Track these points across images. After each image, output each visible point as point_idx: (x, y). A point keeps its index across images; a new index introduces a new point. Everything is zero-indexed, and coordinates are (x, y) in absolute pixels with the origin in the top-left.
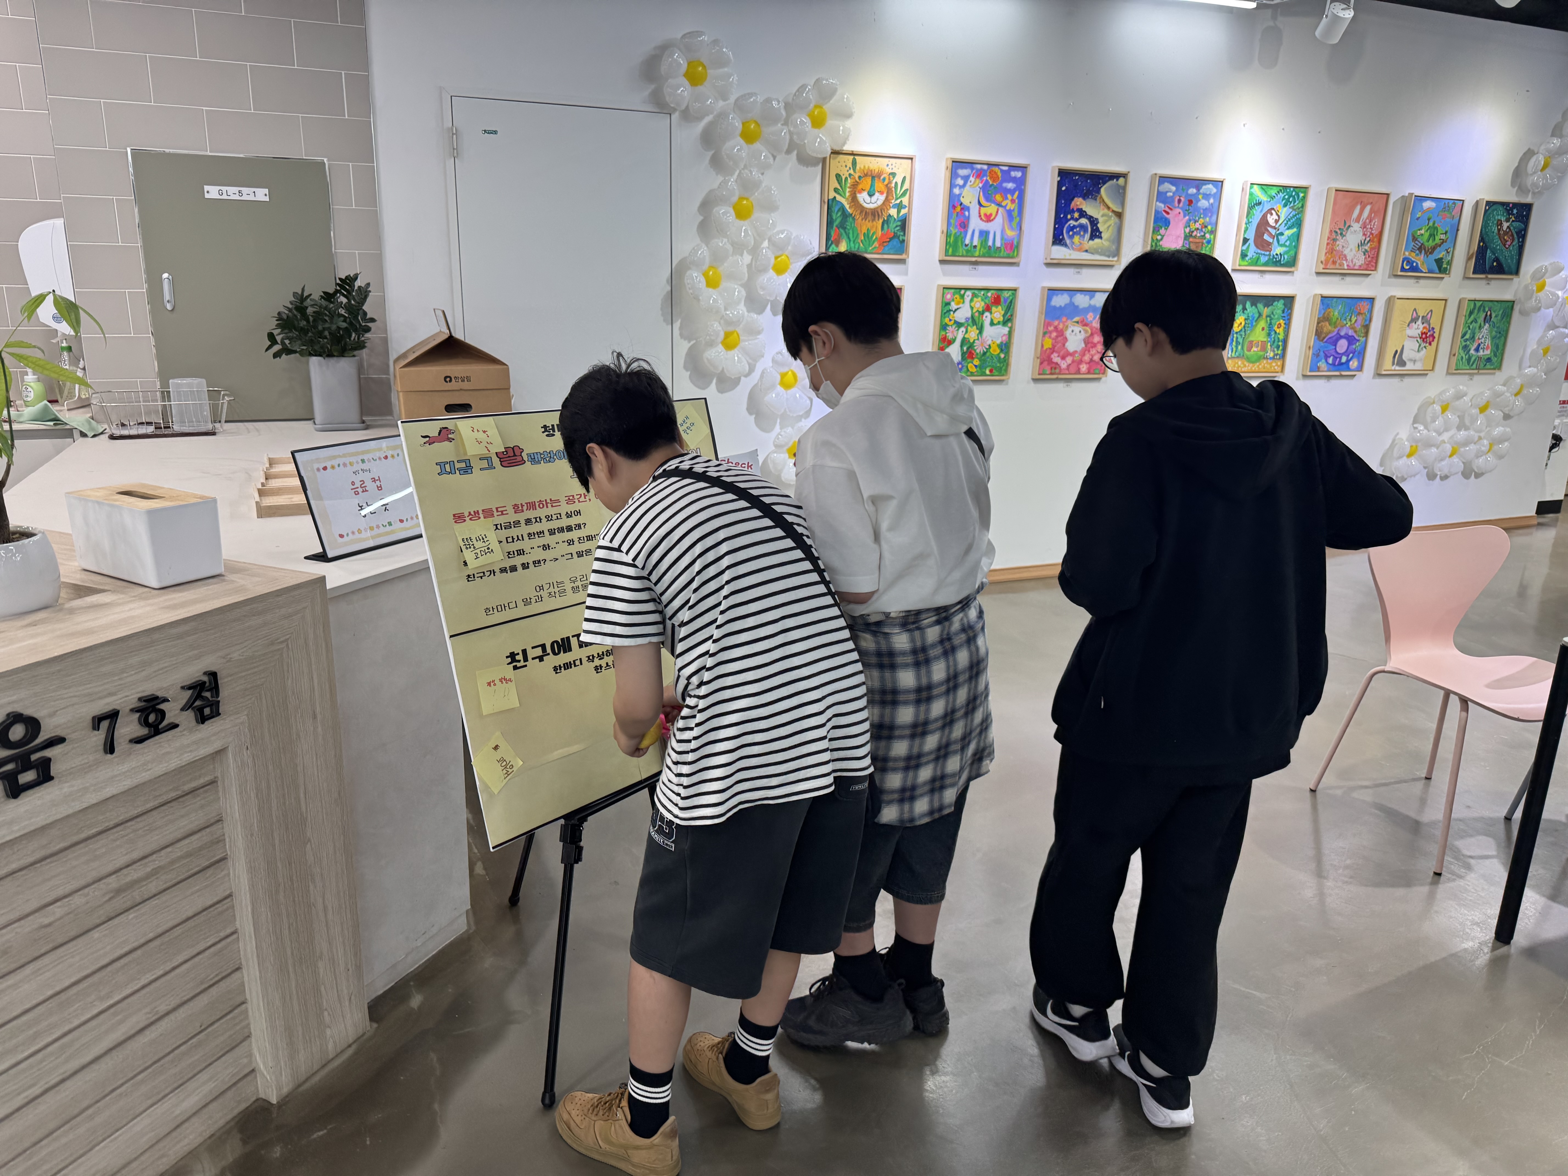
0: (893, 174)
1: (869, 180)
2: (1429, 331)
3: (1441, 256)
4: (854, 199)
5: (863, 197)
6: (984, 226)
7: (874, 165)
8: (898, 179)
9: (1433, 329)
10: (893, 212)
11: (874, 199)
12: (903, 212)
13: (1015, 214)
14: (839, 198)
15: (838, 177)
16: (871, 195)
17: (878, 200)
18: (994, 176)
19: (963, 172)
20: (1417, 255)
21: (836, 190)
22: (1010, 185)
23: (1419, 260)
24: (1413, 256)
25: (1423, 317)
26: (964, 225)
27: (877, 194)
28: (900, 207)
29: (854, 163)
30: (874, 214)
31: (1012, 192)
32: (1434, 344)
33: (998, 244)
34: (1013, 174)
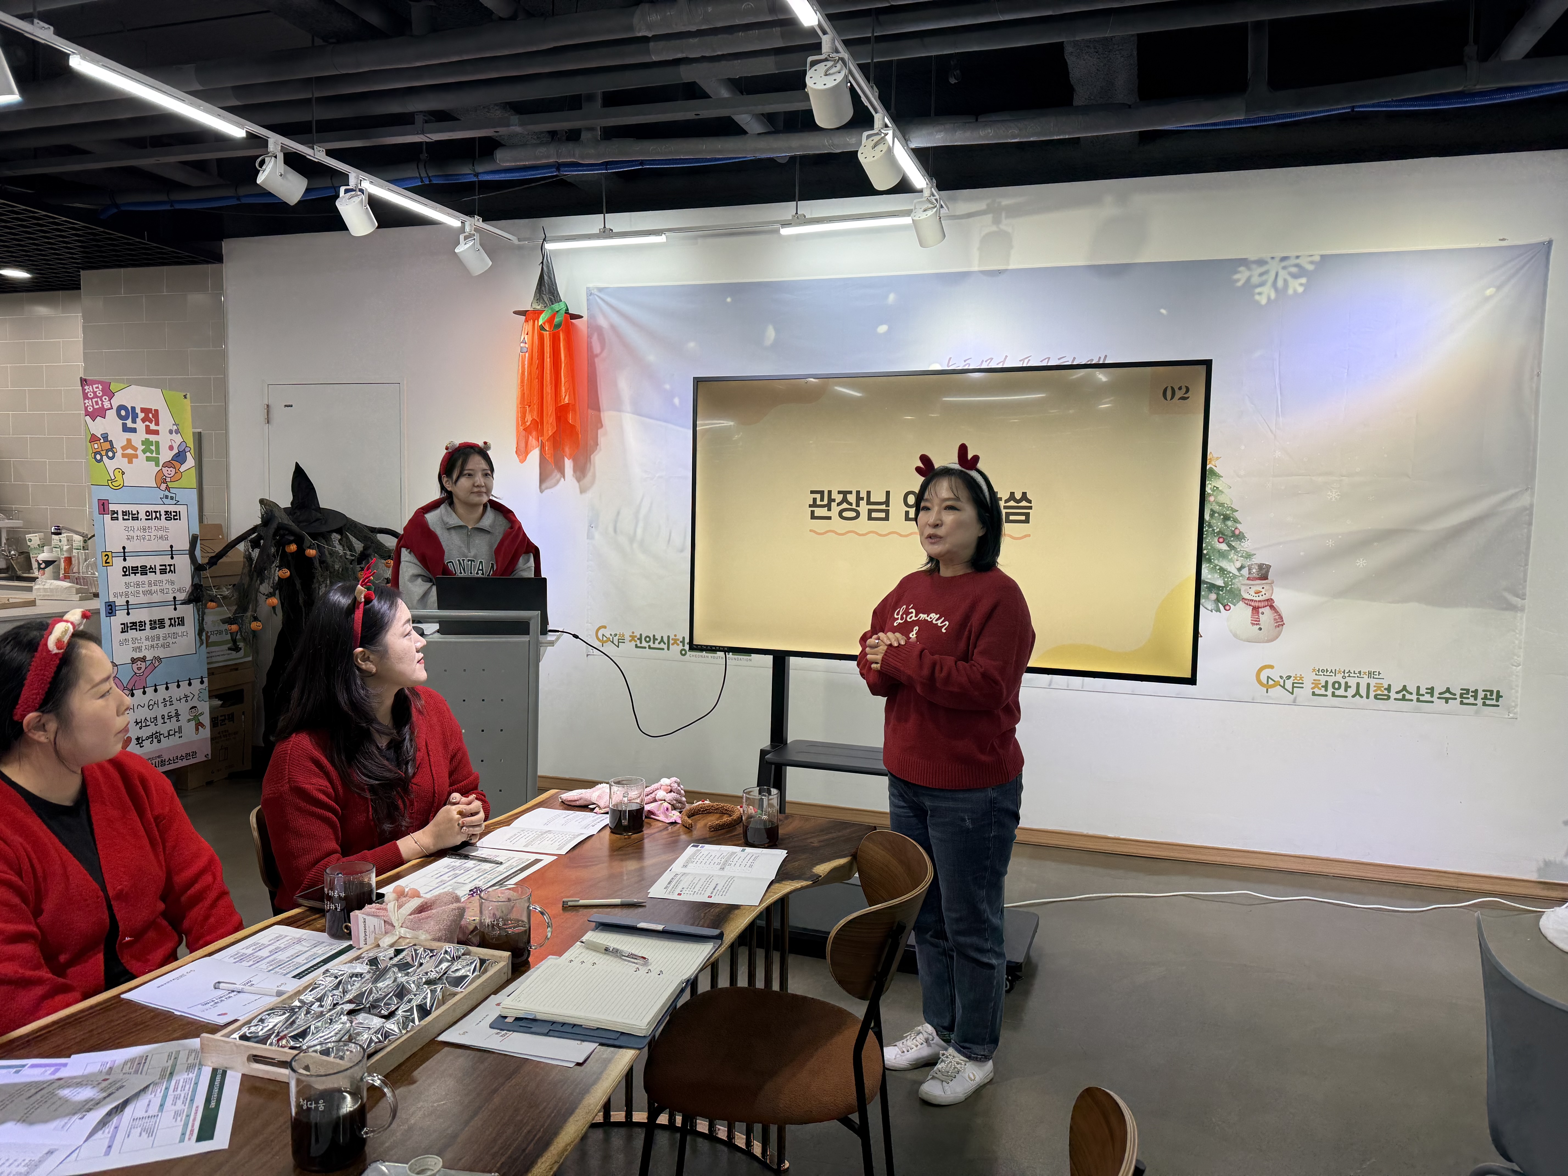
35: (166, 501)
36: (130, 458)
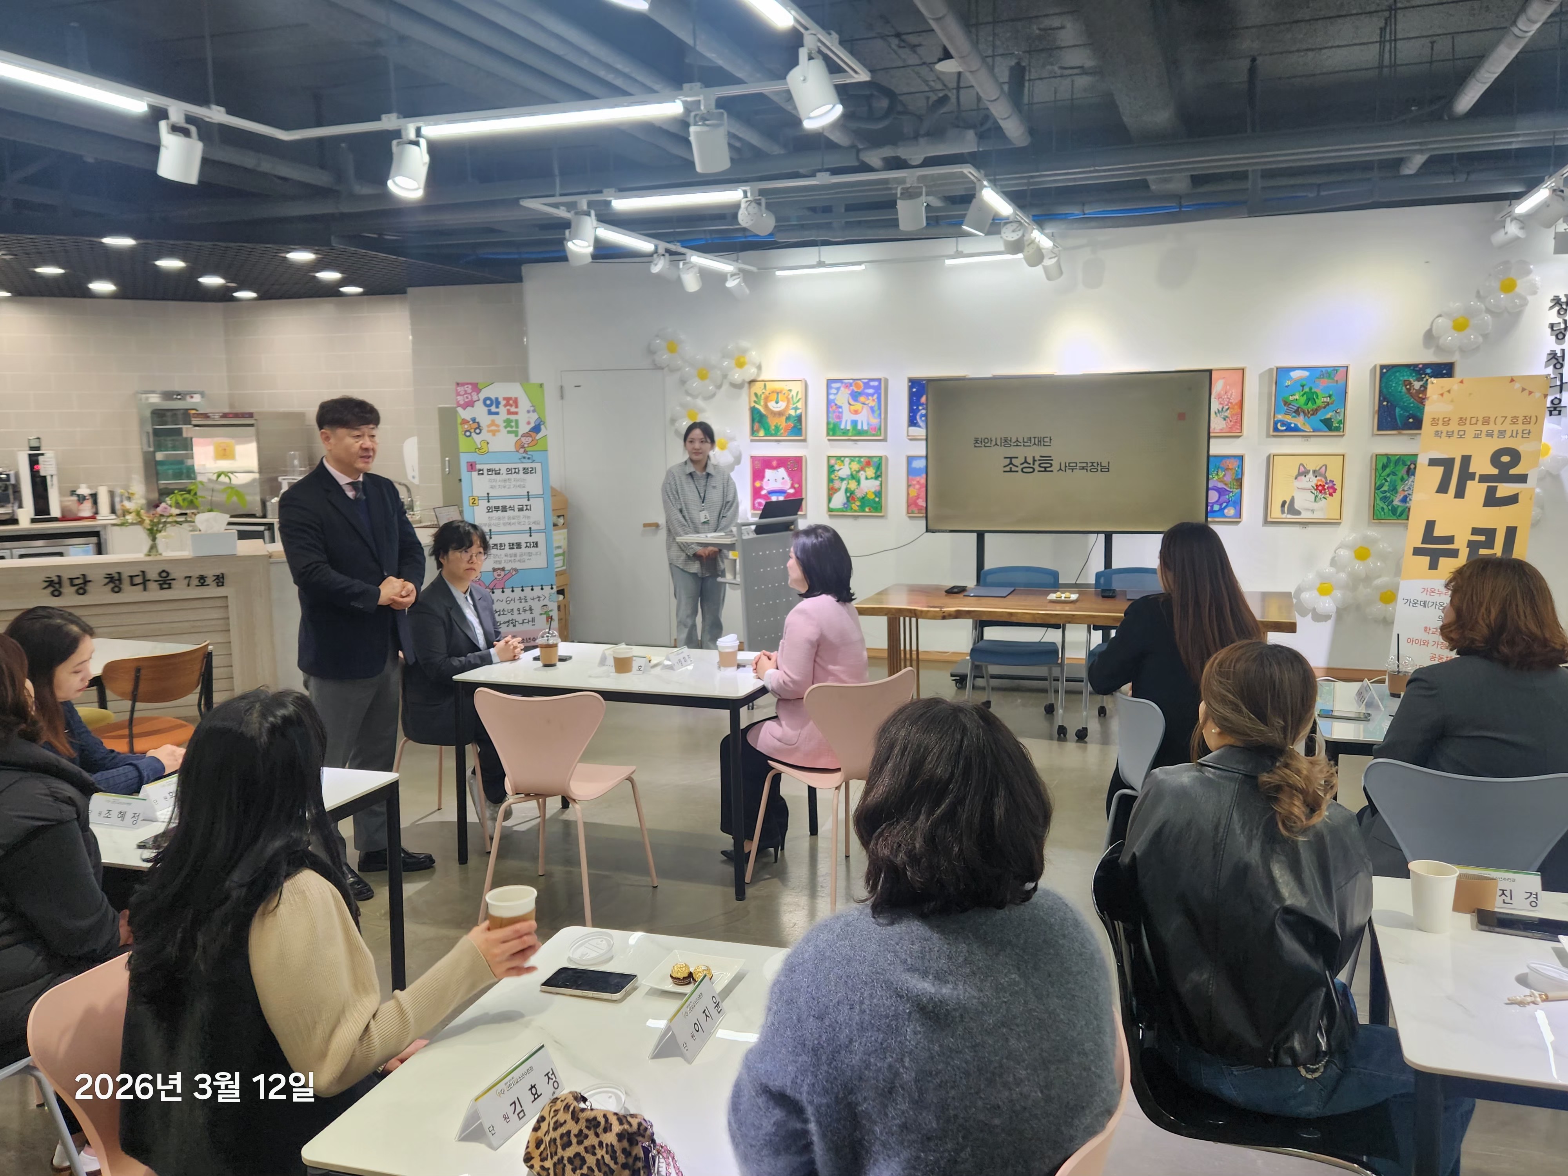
0: (790, 390)
1: (775, 395)
2: (1326, 483)
3: (1328, 416)
4: (766, 406)
5: (772, 405)
6: (855, 417)
7: (777, 386)
8: (794, 393)
9: (1332, 481)
10: (792, 412)
11: (779, 405)
12: (799, 412)
13: (876, 408)
14: (757, 406)
15: (756, 394)
16: (777, 403)
17: (781, 406)
18: (857, 386)
19: (835, 385)
20: (1294, 417)
21: (755, 402)
22: (871, 391)
23: (1299, 421)
24: (1288, 419)
25: (1314, 472)
26: (840, 417)
27: (780, 403)
28: (796, 409)
29: (765, 386)
30: (780, 414)
31: (872, 395)
32: (1337, 495)
33: (865, 428)
34: (872, 384)
35: (523, 460)
36: (494, 433)
